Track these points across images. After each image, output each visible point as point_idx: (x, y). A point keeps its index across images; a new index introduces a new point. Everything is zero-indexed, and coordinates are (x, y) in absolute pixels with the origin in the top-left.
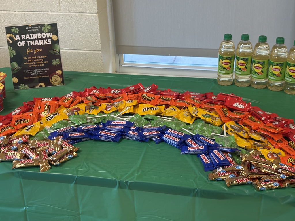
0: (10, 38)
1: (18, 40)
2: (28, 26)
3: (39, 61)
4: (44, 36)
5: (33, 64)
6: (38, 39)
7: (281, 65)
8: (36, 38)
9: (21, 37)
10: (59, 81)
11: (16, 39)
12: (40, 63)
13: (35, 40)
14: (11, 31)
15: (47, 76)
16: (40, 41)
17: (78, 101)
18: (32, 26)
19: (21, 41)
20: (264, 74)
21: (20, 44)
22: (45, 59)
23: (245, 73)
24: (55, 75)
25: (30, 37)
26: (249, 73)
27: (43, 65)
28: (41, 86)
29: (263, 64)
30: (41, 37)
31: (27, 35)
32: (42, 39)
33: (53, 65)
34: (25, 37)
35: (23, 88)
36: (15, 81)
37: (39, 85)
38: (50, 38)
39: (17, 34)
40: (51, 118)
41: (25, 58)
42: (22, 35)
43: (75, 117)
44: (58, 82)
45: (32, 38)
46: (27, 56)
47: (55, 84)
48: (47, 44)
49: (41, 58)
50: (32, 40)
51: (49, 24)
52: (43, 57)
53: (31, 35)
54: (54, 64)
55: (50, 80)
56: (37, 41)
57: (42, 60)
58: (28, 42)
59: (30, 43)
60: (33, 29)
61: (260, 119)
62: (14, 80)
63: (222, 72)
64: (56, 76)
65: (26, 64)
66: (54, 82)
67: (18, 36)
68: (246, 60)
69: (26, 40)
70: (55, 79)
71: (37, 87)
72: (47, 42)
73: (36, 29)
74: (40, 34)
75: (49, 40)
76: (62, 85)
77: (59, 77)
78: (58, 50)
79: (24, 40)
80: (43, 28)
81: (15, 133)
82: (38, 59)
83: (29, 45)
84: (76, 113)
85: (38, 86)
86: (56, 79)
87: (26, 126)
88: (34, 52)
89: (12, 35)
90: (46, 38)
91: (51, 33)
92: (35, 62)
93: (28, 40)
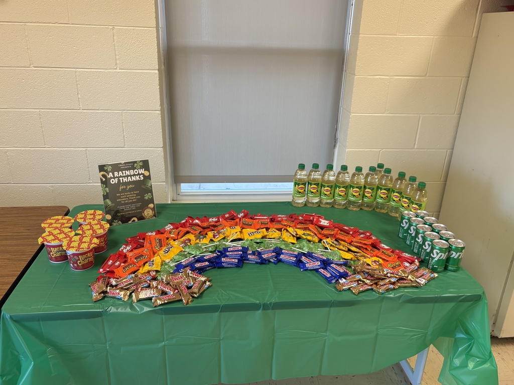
0: (103, 176)
1: (111, 178)
2: (121, 164)
3: (131, 197)
4: (136, 172)
5: (126, 200)
6: (131, 176)
7: (346, 187)
8: (129, 174)
9: (113, 175)
11: (109, 176)
12: (133, 198)
13: (127, 176)
14: (104, 169)
15: (140, 211)
16: (132, 177)
17: (183, 232)
18: (125, 163)
19: (114, 178)
20: (332, 195)
21: (113, 181)
22: (137, 195)
23: (317, 195)
24: (147, 209)
25: (123, 173)
26: (319, 195)
27: (136, 200)
28: (134, 221)
29: (331, 187)
30: (133, 174)
31: (120, 172)
32: (134, 175)
33: (145, 200)
34: (118, 174)
35: (116, 225)
36: (109, 218)
37: (132, 220)
38: (142, 174)
39: (110, 172)
40: (168, 251)
41: (118, 195)
42: (115, 173)
43: (189, 248)
44: (150, 215)
45: (124, 175)
46: (120, 193)
47: (147, 218)
48: (139, 179)
49: (134, 194)
50: (125, 177)
51: (141, 161)
52: (136, 192)
53: (124, 172)
54: (146, 198)
55: (143, 214)
56: (129, 178)
57: (135, 195)
58: (121, 179)
59: (123, 179)
60: (126, 166)
61: (349, 234)
63: (298, 195)
65: (119, 200)
66: (146, 215)
67: (111, 174)
68: (317, 184)
69: (118, 177)
70: (147, 213)
71: (130, 222)
72: (140, 178)
73: (128, 166)
74: (133, 171)
75: (141, 176)
76: (154, 217)
77: (151, 211)
78: (149, 185)
79: (117, 177)
80: (135, 165)
81: (138, 270)
82: (131, 194)
83: (122, 182)
84: (189, 244)
87: (146, 262)
88: (126, 188)
89: (105, 173)
90: (139, 174)
91: (143, 169)
92: (128, 198)
93: (121, 177)
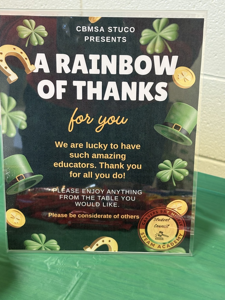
0: (13, 61)
1: (41, 75)
2: (84, 21)
3: (109, 161)
4: (143, 65)
5: (86, 170)
6: (119, 79)
8: (113, 72)
9: (52, 63)
10: (172, 237)
11: (35, 69)
12: (112, 166)
13: (106, 78)
14: (16, 32)
15: (131, 217)
16: (125, 84)
19: (54, 76)
21: (46, 89)
22: (132, 157)
24: (160, 217)
25: (89, 64)
27: (123, 176)
28: (105, 248)
30: (129, 71)
31: (80, 58)
32: (134, 78)
33: (159, 181)
34: (71, 66)
35: (40, 249)
36: (15, 221)
37: (100, 243)
39: (39, 49)
41: (59, 144)
42: (59, 57)
44: (166, 240)
45: (94, 71)
46: (69, 138)
47: (156, 247)
48: (150, 98)
49: (120, 151)
50: (95, 78)
51: (170, 21)
52: (129, 147)
53: (94, 58)
54: (165, 175)
55: (142, 231)
56: (112, 85)
57: (123, 157)
58: (79, 84)
59: (85, 89)
60: (106, 34)
62: (13, 217)
64: (162, 220)
65: (62, 164)
66: (153, 238)
67: (41, 57)
69: (70, 78)
70: (157, 230)
71: (88, 250)
72: (153, 92)
74: (129, 58)
75: (160, 86)
76: (182, 251)
77: (173, 226)
78: (187, 126)
79: (63, 76)
80: (146, 33)
82: (109, 151)
83: (79, 96)
85: (95, 247)
86: (162, 229)
88: (95, 124)
89: (18, 51)
90: (152, 77)
91: (175, 58)
92: (96, 162)
93: (80, 76)
